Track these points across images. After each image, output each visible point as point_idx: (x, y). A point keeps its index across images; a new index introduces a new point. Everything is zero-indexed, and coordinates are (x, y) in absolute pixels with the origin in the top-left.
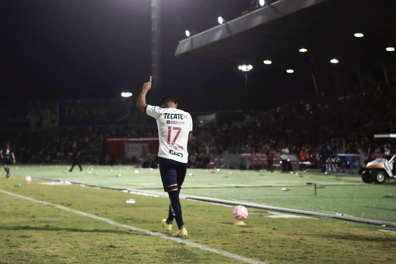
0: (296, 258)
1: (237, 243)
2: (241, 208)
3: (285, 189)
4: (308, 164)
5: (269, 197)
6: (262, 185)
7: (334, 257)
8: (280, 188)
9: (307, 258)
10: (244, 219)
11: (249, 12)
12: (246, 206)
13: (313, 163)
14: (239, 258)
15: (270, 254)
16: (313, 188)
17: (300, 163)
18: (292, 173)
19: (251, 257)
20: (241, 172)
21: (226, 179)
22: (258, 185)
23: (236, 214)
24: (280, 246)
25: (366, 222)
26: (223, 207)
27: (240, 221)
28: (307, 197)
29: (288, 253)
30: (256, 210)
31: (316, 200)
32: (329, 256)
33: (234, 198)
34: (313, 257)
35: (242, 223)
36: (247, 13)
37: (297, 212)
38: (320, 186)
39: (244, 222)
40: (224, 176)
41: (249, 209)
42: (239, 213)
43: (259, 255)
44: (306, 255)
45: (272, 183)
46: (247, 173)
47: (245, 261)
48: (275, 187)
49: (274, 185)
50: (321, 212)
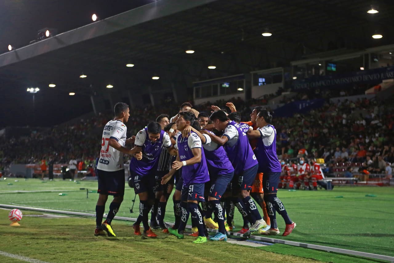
0: (58, 252)
1: (8, 242)
2: (16, 211)
3: (61, 194)
4: (85, 173)
5: (46, 201)
6: (42, 191)
7: (92, 250)
8: (57, 193)
9: (68, 252)
10: (19, 220)
11: (36, 42)
12: (21, 209)
13: (89, 172)
14: (7, 255)
15: (36, 250)
16: (86, 193)
17: (79, 172)
18: (70, 180)
19: (18, 253)
20: (26, 180)
21: (11, 186)
22: (39, 191)
23: (12, 216)
24: (46, 243)
25: (126, 220)
26: (3, 210)
27: (15, 222)
28: (79, 201)
29: (52, 249)
30: (32, 212)
31: (87, 203)
32: (88, 249)
33: (14, 202)
34: (74, 250)
35: (17, 224)
36: (34, 42)
37: (68, 213)
38: (92, 191)
39: (19, 223)
40: (9, 184)
41: (24, 211)
42: (14, 215)
43: (25, 251)
44: (68, 250)
45: (52, 189)
46: (31, 181)
47: (11, 257)
48: (54, 192)
49: (52, 191)
50: (89, 213)
